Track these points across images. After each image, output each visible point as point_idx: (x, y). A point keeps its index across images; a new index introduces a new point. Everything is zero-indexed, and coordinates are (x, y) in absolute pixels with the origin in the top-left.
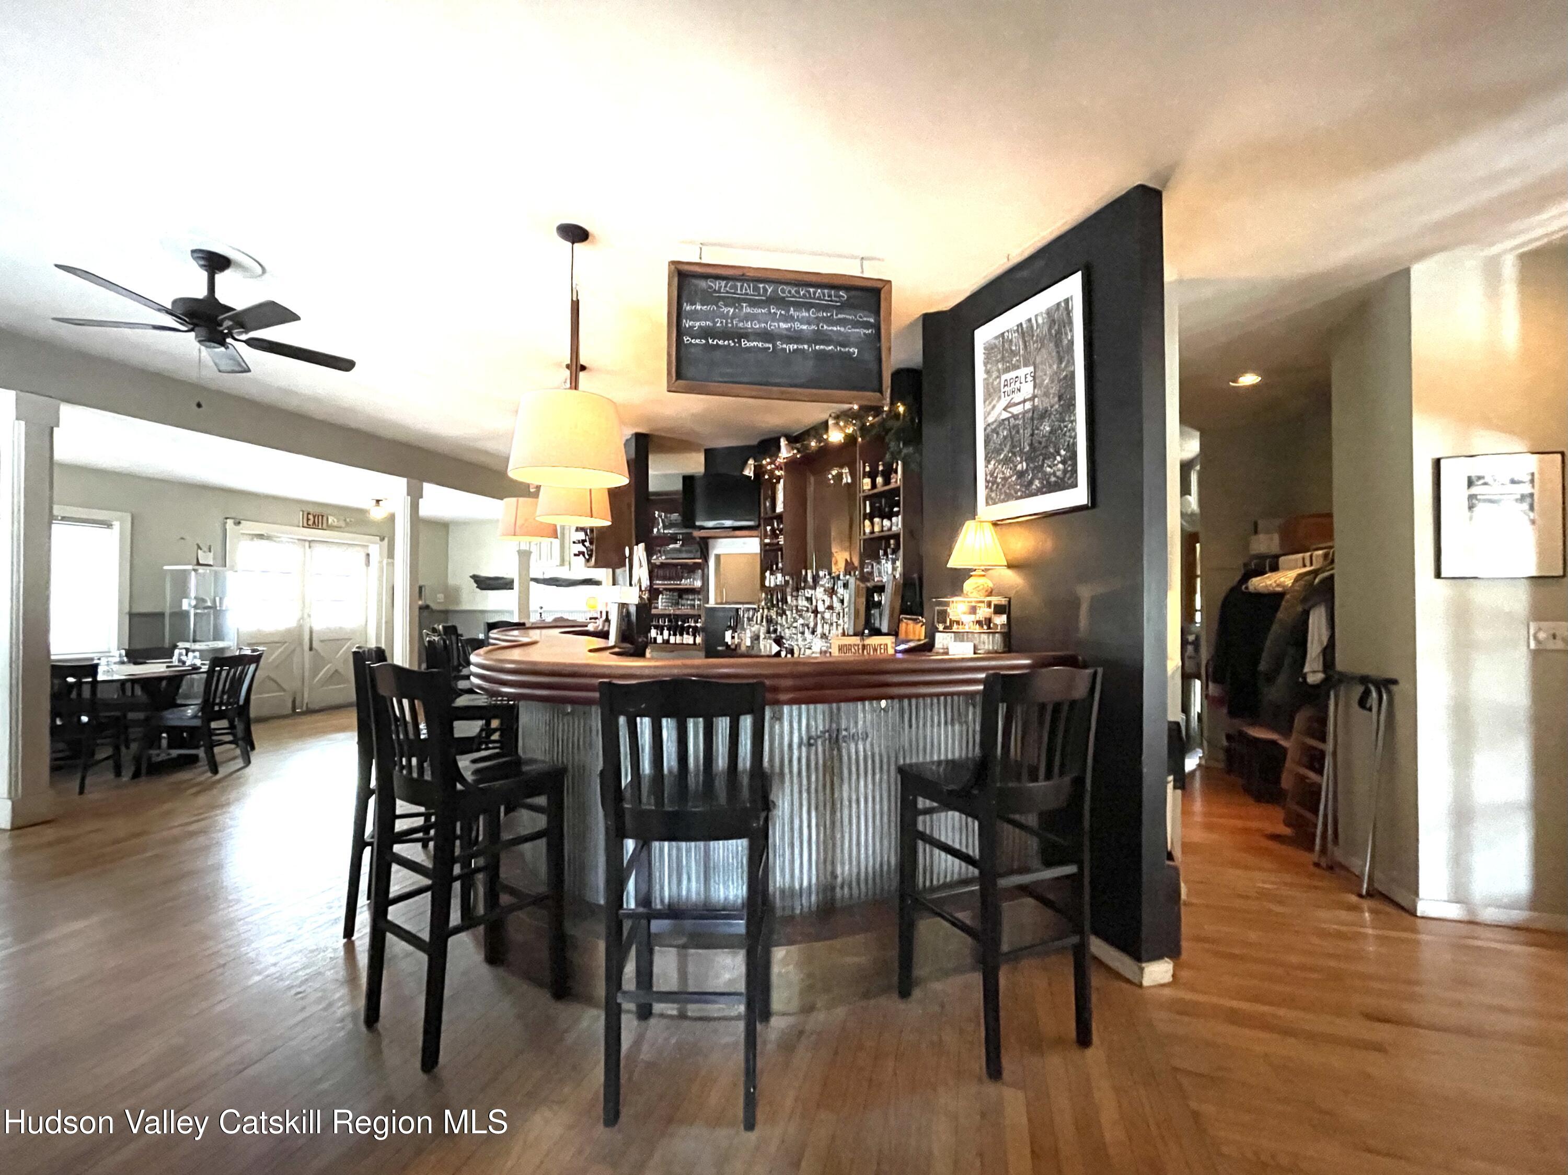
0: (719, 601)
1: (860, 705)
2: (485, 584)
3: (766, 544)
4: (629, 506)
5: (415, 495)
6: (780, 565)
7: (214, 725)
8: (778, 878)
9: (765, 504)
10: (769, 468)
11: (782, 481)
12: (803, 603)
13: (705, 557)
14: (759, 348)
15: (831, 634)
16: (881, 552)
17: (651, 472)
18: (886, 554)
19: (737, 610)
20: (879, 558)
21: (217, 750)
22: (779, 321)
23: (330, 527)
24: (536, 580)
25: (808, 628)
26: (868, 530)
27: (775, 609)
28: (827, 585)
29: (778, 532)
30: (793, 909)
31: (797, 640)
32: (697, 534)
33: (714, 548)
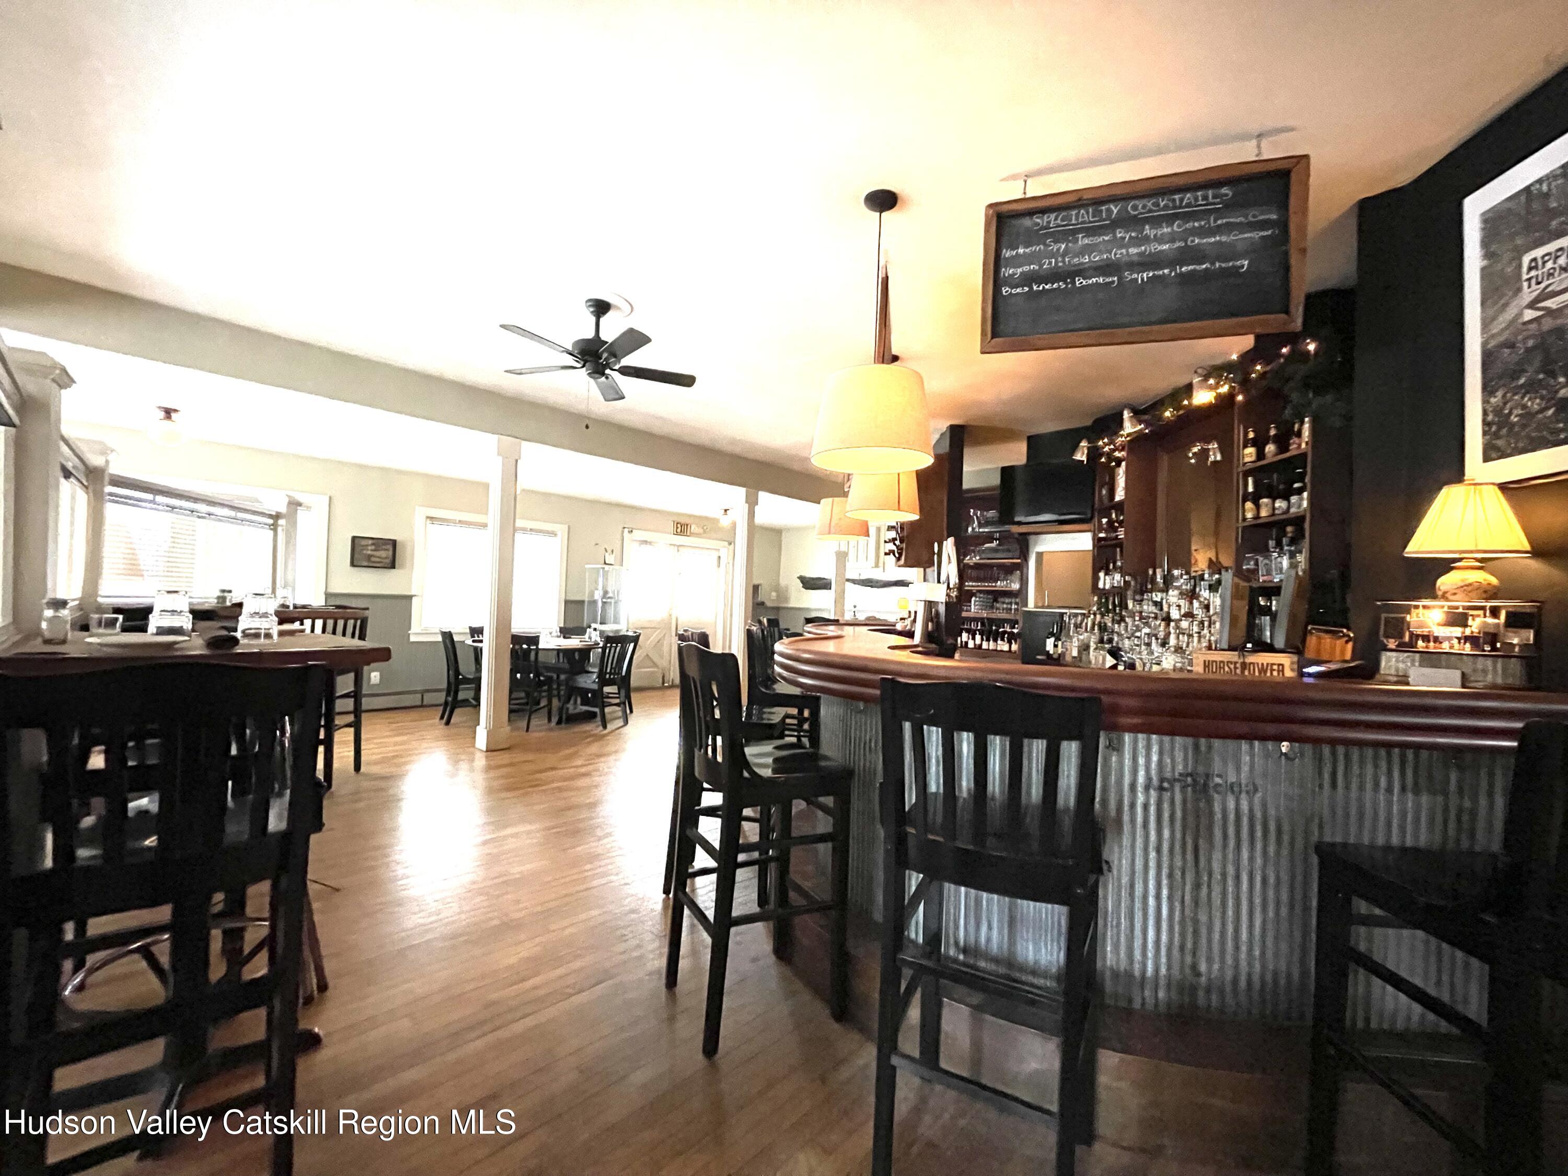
0: (1040, 605)
1: (1245, 746)
2: (810, 584)
3: (1100, 539)
4: (942, 501)
5: (752, 502)
6: (1119, 564)
7: (607, 689)
8: (1109, 955)
9: (1100, 492)
10: (1106, 449)
11: (1124, 464)
12: (1148, 608)
13: (1025, 556)
14: (1100, 284)
15: (1191, 648)
16: (1272, 543)
17: (966, 468)
18: (1279, 544)
19: (1062, 615)
20: (1268, 550)
21: (607, 710)
22: (1127, 247)
23: (692, 535)
24: (854, 582)
25: (1157, 639)
26: (1249, 515)
27: (1110, 615)
28: (1184, 587)
29: (1116, 524)
30: (1130, 1001)
31: (1140, 653)
32: (1015, 529)
33: (1036, 543)
